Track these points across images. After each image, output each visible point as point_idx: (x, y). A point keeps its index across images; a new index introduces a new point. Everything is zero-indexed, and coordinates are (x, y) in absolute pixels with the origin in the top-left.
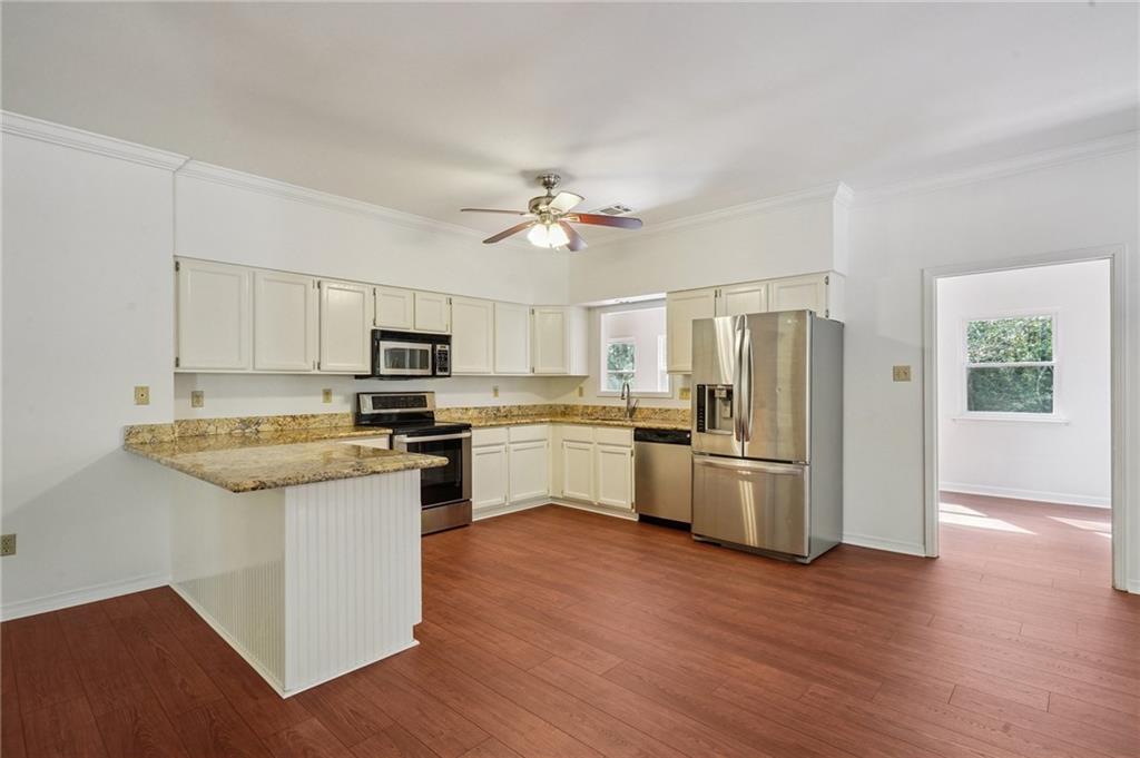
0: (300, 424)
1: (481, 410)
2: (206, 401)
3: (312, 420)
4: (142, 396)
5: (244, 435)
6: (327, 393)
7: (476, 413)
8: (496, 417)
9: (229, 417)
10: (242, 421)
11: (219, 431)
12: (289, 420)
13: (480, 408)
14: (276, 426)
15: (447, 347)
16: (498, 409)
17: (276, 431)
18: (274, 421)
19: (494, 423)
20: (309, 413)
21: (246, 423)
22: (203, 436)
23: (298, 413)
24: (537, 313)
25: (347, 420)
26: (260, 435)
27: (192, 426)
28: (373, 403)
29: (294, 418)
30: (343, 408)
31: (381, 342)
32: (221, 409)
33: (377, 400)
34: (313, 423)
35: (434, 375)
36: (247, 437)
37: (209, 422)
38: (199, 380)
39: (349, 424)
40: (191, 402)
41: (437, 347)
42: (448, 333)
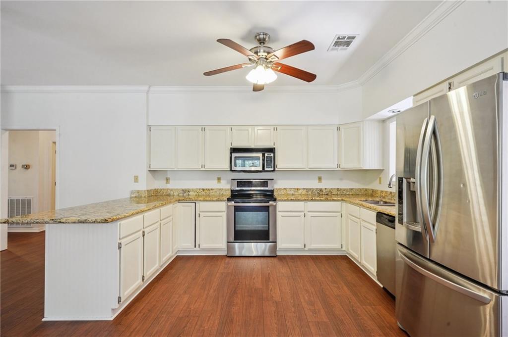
0: (206, 193)
1: (308, 190)
2: (171, 181)
3: (211, 191)
4: (136, 179)
5: (183, 196)
6: (219, 179)
7: (304, 192)
8: (319, 195)
9: (178, 188)
10: (183, 190)
11: (175, 194)
12: (202, 190)
13: (307, 189)
14: (196, 193)
15: (272, 155)
16: (321, 190)
17: (196, 195)
18: (195, 190)
19: (318, 198)
20: (210, 188)
21: (184, 191)
22: (169, 195)
23: (205, 188)
24: (342, 130)
25: (227, 192)
26: (190, 196)
27: (165, 191)
28: (237, 184)
29: (203, 190)
30: (226, 186)
31: (233, 154)
32: (176, 185)
33: (240, 183)
34: (212, 193)
35: (264, 170)
36: (185, 197)
37: (171, 190)
38: (168, 172)
39: (229, 194)
40: (165, 181)
41: (266, 155)
42: (274, 147)
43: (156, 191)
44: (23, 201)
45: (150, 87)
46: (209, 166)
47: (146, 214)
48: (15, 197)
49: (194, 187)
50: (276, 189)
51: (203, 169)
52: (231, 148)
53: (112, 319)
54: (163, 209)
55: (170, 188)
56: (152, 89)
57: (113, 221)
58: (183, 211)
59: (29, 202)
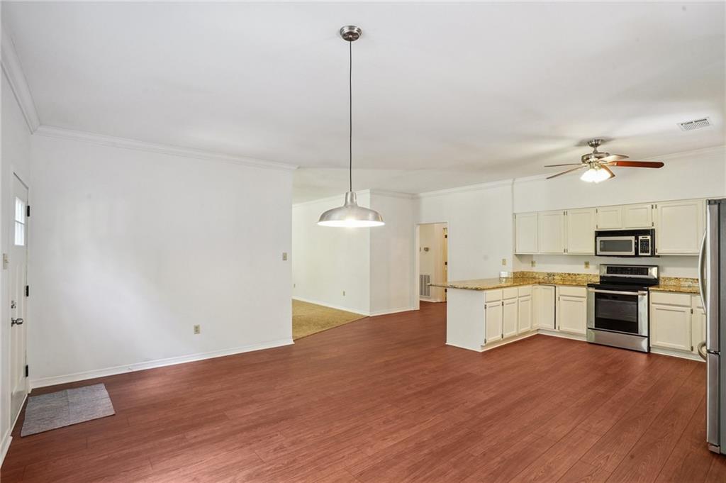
0: (572, 278)
2: (536, 265)
3: (578, 276)
4: (504, 262)
6: (587, 264)
9: (544, 272)
10: (548, 274)
11: (540, 277)
12: (567, 275)
14: (561, 277)
15: (649, 238)
17: (560, 279)
18: (561, 275)
20: (576, 273)
21: (549, 275)
22: (534, 278)
23: (571, 273)
25: (595, 277)
27: (531, 274)
28: (608, 270)
29: (569, 274)
30: (595, 272)
31: (598, 238)
32: (541, 268)
33: (611, 269)
34: (579, 278)
35: (637, 255)
36: (549, 280)
37: (537, 273)
38: (534, 257)
39: (597, 280)
40: (531, 264)
41: (640, 238)
42: (653, 228)
43: (523, 273)
44: (425, 276)
45: (514, 180)
46: (572, 250)
47: (505, 289)
48: (424, 274)
49: (560, 272)
50: (663, 278)
51: (566, 254)
52: (596, 232)
53: (481, 351)
54: (520, 288)
55: (535, 271)
56: (516, 181)
57: (481, 290)
58: (544, 293)
59: (429, 277)
